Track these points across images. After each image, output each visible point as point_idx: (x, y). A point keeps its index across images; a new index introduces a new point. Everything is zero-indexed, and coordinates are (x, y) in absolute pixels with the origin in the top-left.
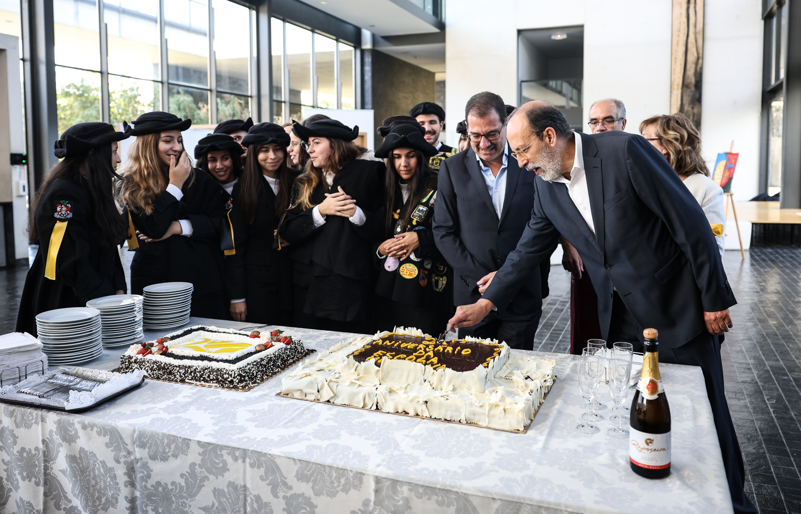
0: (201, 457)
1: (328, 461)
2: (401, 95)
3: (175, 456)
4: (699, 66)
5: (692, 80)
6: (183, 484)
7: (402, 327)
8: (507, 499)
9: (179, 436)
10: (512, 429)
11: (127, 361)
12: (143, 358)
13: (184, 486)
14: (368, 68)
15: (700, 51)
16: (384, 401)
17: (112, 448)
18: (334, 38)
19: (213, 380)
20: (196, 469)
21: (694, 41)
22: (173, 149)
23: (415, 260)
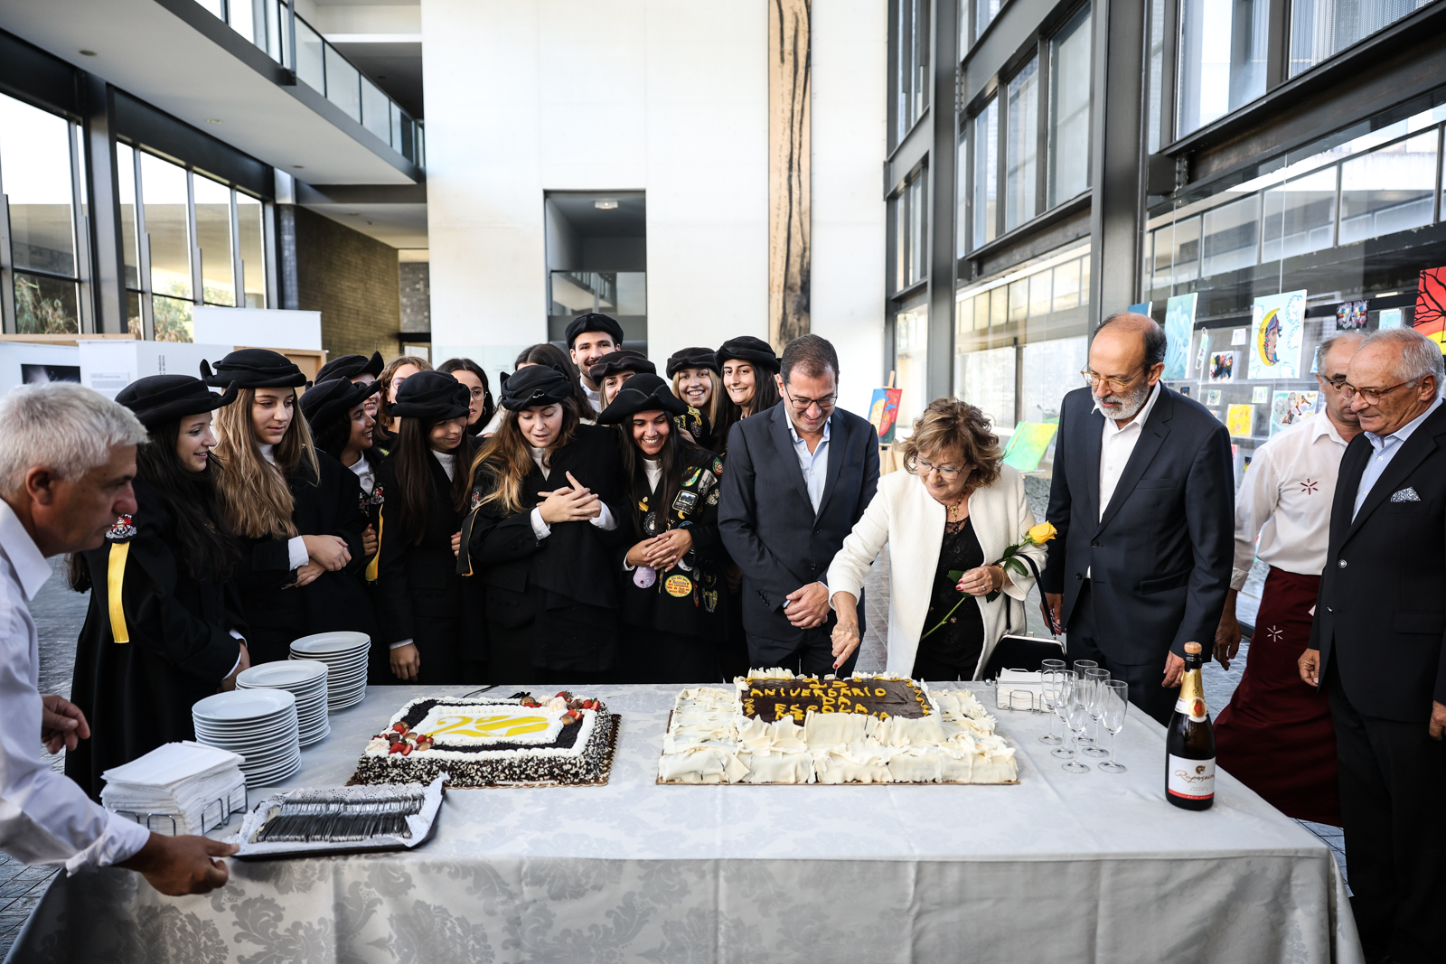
0: (642, 882)
2: (345, 284)
3: (597, 888)
4: (806, 260)
5: (798, 280)
7: (761, 669)
9: (603, 857)
10: (1002, 781)
13: (611, 929)
14: (288, 238)
15: (807, 240)
16: (825, 770)
17: (479, 894)
18: (227, 182)
19: (545, 775)
20: (635, 900)
21: (798, 224)
22: (275, 418)
23: (686, 569)
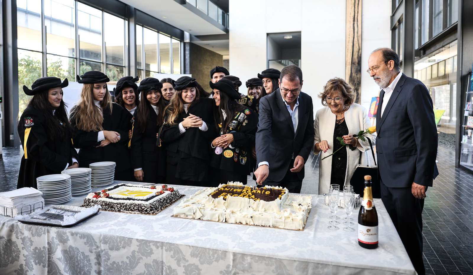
0: (138, 247)
1: (208, 246)
2: (205, 67)
3: (124, 247)
4: (360, 53)
5: (356, 60)
6: (128, 262)
7: (232, 182)
8: (301, 260)
9: (126, 237)
10: (297, 229)
11: (88, 201)
12: (96, 200)
13: (128, 263)
14: (187, 52)
15: (360, 46)
16: (229, 217)
17: (88, 245)
19: (136, 210)
20: (136, 254)
21: (357, 40)
22: (101, 92)
23: (232, 148)
